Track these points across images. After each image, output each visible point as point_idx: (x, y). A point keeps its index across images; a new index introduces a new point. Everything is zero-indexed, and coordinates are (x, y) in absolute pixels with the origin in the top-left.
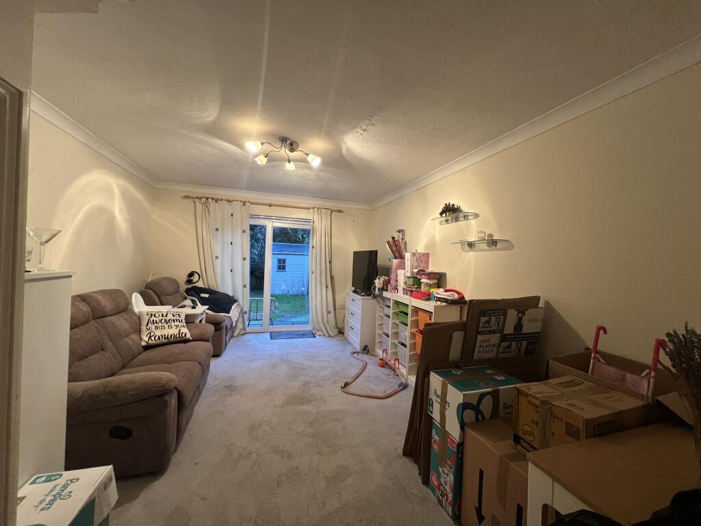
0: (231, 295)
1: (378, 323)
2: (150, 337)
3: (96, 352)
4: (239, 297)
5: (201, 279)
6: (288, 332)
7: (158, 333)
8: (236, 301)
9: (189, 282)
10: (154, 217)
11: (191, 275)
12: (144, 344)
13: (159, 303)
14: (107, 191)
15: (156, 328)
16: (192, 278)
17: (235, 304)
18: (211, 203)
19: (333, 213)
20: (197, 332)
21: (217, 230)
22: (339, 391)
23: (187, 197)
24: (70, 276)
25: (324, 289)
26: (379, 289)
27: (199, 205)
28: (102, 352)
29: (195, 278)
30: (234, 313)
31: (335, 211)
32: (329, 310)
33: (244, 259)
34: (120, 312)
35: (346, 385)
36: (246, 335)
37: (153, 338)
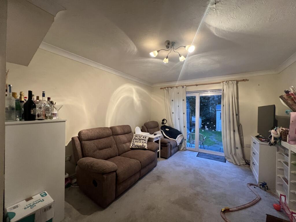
0: (179, 130)
1: (278, 167)
2: (133, 145)
3: (108, 148)
4: (183, 132)
5: (167, 122)
6: (209, 154)
7: (136, 144)
8: (181, 133)
9: (163, 123)
10: (152, 98)
11: (163, 120)
12: (130, 147)
13: (147, 131)
14: (131, 91)
15: (136, 141)
16: (164, 122)
17: (180, 135)
18: (170, 89)
19: (239, 83)
20: (150, 146)
21: (172, 101)
22: (219, 213)
23: (161, 88)
24: (65, 121)
25: (232, 132)
26: (275, 138)
27: (165, 91)
28: (110, 148)
29: (165, 122)
30: (178, 139)
31: (241, 81)
32: (236, 146)
33: (184, 113)
34: (125, 134)
35: (227, 211)
36: (186, 151)
37: (134, 145)
